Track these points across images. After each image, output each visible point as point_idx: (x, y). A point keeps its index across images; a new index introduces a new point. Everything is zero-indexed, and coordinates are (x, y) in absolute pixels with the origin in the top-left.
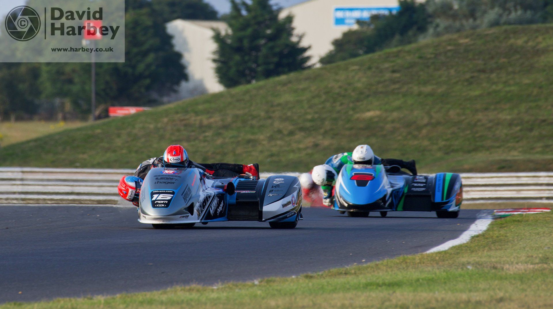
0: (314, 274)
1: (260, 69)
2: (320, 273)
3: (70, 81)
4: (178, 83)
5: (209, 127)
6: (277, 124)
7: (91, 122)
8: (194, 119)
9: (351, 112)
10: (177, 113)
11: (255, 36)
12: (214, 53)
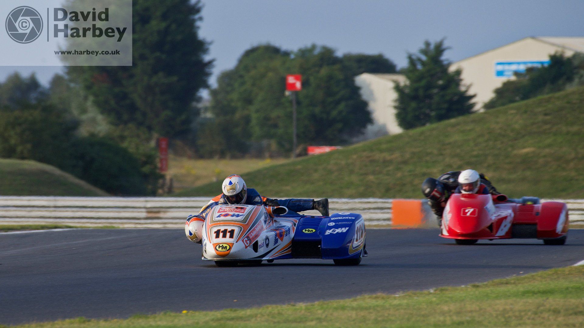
0: (480, 284)
1: (433, 114)
2: (485, 283)
3: (275, 126)
4: (364, 126)
5: (390, 162)
6: (447, 160)
7: (292, 159)
8: (378, 156)
9: (510, 149)
10: (364, 151)
11: (429, 87)
12: (396, 101)
